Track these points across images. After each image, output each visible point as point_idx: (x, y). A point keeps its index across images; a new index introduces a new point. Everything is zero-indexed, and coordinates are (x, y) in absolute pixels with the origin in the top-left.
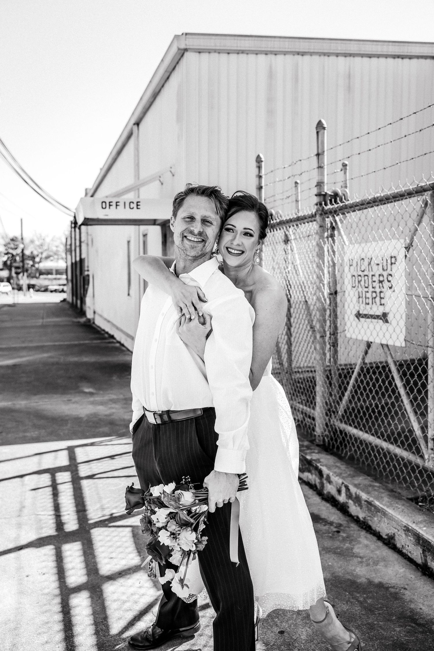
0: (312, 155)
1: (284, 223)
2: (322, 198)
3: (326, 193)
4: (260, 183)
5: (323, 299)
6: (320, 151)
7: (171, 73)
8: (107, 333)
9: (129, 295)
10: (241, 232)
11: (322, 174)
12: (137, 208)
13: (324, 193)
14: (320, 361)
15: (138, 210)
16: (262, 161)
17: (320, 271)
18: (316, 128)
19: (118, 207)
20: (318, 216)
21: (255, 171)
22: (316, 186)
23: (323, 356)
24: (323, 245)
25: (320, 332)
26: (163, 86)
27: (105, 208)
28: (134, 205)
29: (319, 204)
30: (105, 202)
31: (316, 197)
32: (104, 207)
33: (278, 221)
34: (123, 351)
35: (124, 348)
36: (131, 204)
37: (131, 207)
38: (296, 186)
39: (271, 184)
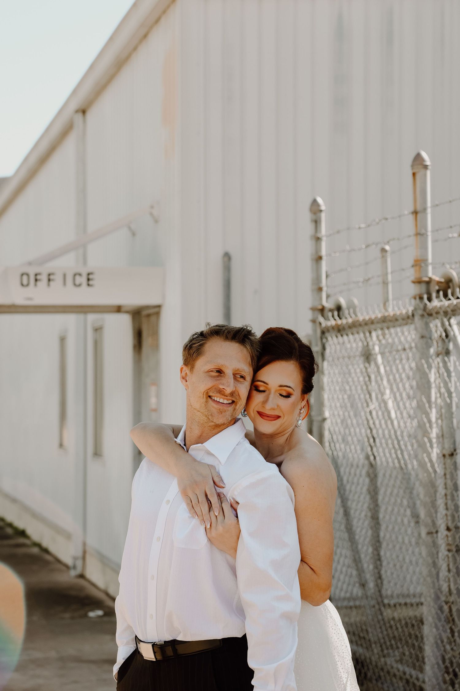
0: (406, 212)
1: (360, 325)
2: (423, 287)
3: (430, 278)
4: (318, 249)
5: (429, 465)
6: (419, 208)
7: (151, 28)
8: (10, 525)
9: (61, 445)
10: (276, 391)
11: (424, 247)
12: (88, 285)
13: (427, 279)
14: (429, 579)
15: (90, 289)
16: (321, 211)
17: (424, 416)
18: (413, 166)
19: (52, 283)
20: (417, 318)
21: (309, 228)
22: (413, 266)
23: (433, 569)
24: (427, 370)
25: (426, 525)
26: (135, 49)
27: (28, 285)
28: (83, 280)
29: (418, 298)
30: (28, 275)
31: (413, 285)
32: (25, 282)
33: (350, 321)
34: (47, 563)
35: (48, 557)
36: (77, 277)
37: (77, 282)
38: (383, 257)
39: (338, 254)
